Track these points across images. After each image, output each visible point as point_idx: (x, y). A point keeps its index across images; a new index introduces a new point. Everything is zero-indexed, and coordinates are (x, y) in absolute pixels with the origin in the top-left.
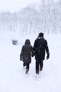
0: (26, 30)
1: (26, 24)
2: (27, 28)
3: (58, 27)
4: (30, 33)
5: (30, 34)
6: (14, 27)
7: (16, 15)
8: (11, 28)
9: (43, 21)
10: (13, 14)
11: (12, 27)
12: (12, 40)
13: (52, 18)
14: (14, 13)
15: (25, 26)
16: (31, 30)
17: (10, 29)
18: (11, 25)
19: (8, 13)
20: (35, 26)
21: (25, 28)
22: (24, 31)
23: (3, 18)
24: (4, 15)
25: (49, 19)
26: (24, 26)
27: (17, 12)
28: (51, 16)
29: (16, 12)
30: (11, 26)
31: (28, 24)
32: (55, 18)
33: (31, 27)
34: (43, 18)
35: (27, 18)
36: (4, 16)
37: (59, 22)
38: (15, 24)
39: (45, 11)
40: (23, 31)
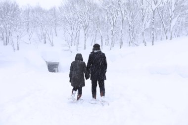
0: (76, 41)
1: (77, 29)
2: (77, 38)
3: (139, 35)
4: (85, 47)
5: (85, 49)
6: (50, 36)
7: (55, 14)
8: (45, 38)
9: (109, 23)
10: (48, 12)
11: (47, 35)
12: (46, 62)
13: (125, 18)
14: (51, 10)
15: (75, 33)
16: (85, 41)
17: (43, 41)
18: (44, 32)
19: (39, 10)
20: (94, 33)
21: (74, 38)
22: (73, 44)
23: (28, 19)
24: (30, 13)
25: (121, 20)
26: (71, 33)
27: (58, 8)
28: (123, 12)
29: (54, 8)
30: (44, 35)
31: (79, 30)
32: (132, 17)
33: (85, 35)
34: (109, 19)
35: (76, 17)
36: (30, 16)
37: (141, 24)
38: (53, 30)
39: (111, 4)
40: (70, 43)
